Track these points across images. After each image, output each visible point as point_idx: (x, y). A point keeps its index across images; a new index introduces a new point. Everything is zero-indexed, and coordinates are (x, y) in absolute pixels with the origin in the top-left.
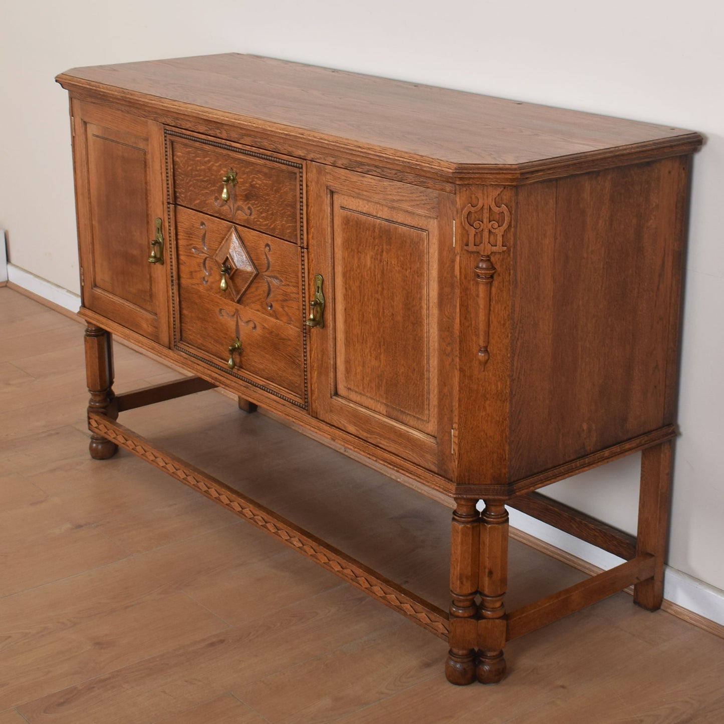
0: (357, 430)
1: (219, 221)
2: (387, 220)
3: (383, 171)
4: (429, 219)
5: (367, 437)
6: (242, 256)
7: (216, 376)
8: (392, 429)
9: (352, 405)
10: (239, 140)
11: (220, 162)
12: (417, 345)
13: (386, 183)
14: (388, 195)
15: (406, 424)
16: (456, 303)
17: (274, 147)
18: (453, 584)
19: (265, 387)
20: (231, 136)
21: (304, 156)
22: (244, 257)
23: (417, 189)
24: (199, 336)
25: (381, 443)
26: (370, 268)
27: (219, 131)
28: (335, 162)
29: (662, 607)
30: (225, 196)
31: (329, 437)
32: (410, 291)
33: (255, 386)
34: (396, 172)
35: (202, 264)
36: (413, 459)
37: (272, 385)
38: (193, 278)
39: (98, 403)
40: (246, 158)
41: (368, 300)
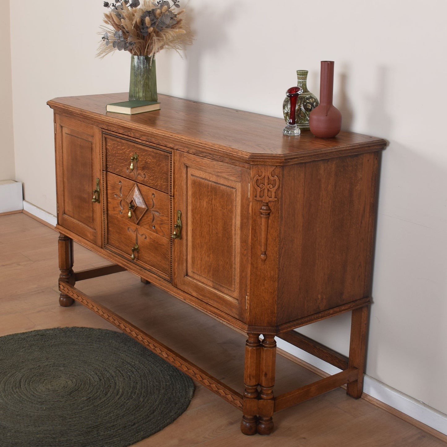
0: (197, 294)
1: (129, 181)
2: (215, 182)
3: (213, 156)
4: (237, 183)
5: (202, 299)
6: (140, 200)
7: (125, 263)
8: (215, 295)
9: (195, 281)
10: (139, 138)
11: (130, 149)
12: (229, 250)
13: (215, 163)
14: (216, 169)
15: (223, 292)
16: (250, 227)
17: (158, 142)
18: (245, 379)
19: (150, 270)
20: (135, 136)
21: (173, 147)
22: (141, 200)
23: (230, 166)
24: (117, 242)
25: (209, 302)
26: (206, 208)
27: (130, 133)
28: (189, 150)
29: (362, 397)
30: (132, 167)
31: (183, 298)
32: (226, 220)
33: (145, 269)
34: (220, 157)
35: (119, 203)
36: (226, 311)
37: (154, 269)
38: (115, 211)
39: (64, 276)
40: (144, 148)
41: (204, 225)
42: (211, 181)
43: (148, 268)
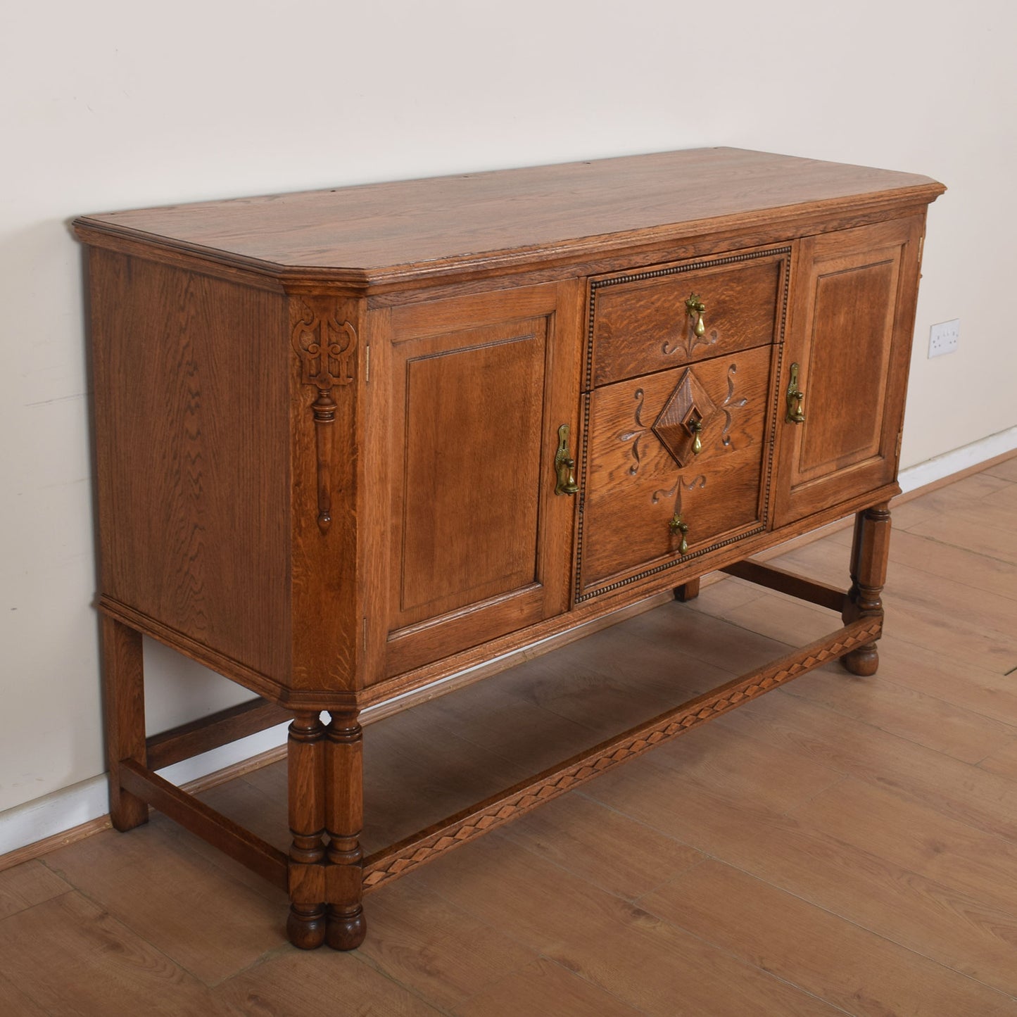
3: (869, 217)
9: (809, 485)
10: (711, 251)
11: (676, 293)
17: (757, 240)
19: (718, 544)
20: (700, 250)
24: (615, 557)
27: (684, 250)
28: (825, 228)
33: (701, 555)
34: (880, 214)
40: (721, 269)
42: (855, 269)
43: (711, 544)
